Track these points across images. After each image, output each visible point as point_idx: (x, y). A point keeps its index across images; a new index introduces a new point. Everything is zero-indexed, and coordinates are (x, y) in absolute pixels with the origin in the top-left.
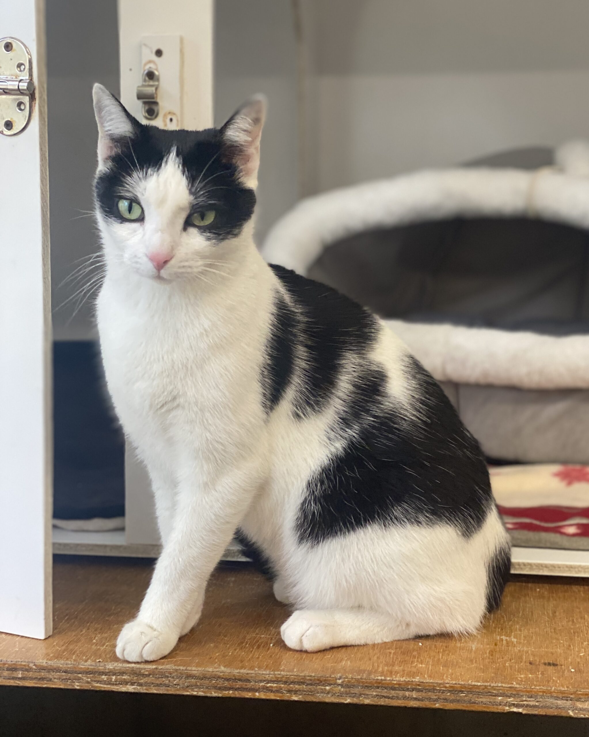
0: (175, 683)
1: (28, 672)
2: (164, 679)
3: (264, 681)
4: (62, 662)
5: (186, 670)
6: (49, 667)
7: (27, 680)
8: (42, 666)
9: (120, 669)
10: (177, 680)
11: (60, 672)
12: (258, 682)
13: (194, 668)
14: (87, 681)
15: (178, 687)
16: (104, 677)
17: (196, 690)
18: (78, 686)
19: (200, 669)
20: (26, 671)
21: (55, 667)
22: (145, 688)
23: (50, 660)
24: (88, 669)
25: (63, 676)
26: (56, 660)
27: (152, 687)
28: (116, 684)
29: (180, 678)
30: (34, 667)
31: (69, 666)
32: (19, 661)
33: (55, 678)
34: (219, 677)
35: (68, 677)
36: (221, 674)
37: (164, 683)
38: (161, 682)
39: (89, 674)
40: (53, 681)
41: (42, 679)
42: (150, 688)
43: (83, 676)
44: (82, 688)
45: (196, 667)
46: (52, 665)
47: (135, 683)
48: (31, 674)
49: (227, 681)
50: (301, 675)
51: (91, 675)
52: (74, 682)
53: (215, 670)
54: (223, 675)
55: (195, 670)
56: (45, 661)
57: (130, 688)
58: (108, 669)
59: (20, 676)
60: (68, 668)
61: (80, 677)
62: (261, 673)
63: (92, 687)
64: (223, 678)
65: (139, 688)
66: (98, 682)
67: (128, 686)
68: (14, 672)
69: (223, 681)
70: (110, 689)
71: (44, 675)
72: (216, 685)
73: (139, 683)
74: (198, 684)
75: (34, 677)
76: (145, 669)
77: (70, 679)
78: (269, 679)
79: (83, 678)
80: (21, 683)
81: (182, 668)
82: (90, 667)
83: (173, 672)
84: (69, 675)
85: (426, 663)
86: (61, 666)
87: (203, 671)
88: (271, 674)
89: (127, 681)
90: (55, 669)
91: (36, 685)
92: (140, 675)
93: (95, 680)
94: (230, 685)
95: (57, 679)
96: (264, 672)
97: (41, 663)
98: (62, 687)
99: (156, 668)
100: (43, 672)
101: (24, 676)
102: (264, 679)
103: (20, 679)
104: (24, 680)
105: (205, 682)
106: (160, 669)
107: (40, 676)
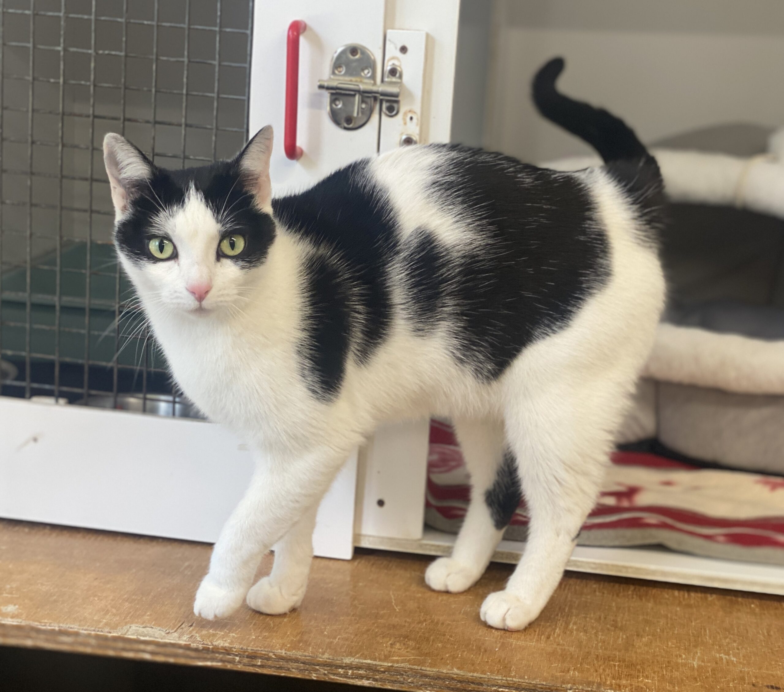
0: (409, 681)
1: (268, 660)
2: (399, 677)
3: (497, 686)
4: (301, 653)
5: (421, 669)
6: (289, 657)
7: (266, 668)
8: (281, 656)
9: (357, 664)
10: (412, 679)
11: (298, 663)
12: (490, 686)
13: (428, 669)
14: (324, 673)
15: (412, 685)
16: (341, 671)
17: (429, 689)
18: (315, 677)
19: (435, 670)
20: (265, 660)
21: (294, 657)
22: (380, 683)
23: (288, 651)
24: (326, 662)
25: (301, 667)
26: (294, 651)
27: (387, 683)
28: (352, 678)
29: (414, 676)
30: (273, 657)
31: (308, 658)
32: (259, 650)
33: (293, 668)
34: (453, 679)
35: (306, 668)
36: (455, 676)
37: (399, 680)
38: (396, 679)
39: (327, 667)
40: (291, 671)
41: (280, 668)
42: (385, 684)
43: (320, 668)
44: (319, 679)
45: (430, 667)
46: (291, 655)
47: (370, 678)
48: (270, 663)
49: (460, 683)
50: (533, 682)
51: (329, 668)
52: (311, 673)
53: (448, 672)
54: (457, 677)
55: (430, 671)
56: (283, 652)
57: (365, 683)
58: (345, 663)
59: (259, 664)
60: (307, 659)
61: (318, 669)
62: (494, 678)
63: (329, 678)
64: (456, 680)
65: (374, 683)
66: (334, 674)
67: (363, 681)
68: (254, 660)
69: (456, 683)
70: (346, 682)
71: (283, 665)
72: (449, 685)
73: (374, 678)
74: (432, 684)
75: (273, 665)
76: (381, 665)
77: (308, 670)
78: (501, 684)
79: (320, 670)
80: (260, 671)
81: (416, 667)
82: (328, 660)
83: (408, 671)
84: (307, 666)
85: (651, 679)
86: (300, 657)
87: (438, 672)
88: (503, 680)
89: (363, 675)
90: (294, 660)
91: (274, 674)
92: (376, 671)
93: (332, 672)
94: (463, 687)
95: (295, 669)
96: (496, 678)
97: (280, 653)
98: (299, 676)
99: (392, 666)
100: (282, 662)
101: (263, 664)
102: (496, 684)
103: (259, 666)
104: (263, 667)
105: (439, 682)
106: (396, 667)
107: (279, 665)
